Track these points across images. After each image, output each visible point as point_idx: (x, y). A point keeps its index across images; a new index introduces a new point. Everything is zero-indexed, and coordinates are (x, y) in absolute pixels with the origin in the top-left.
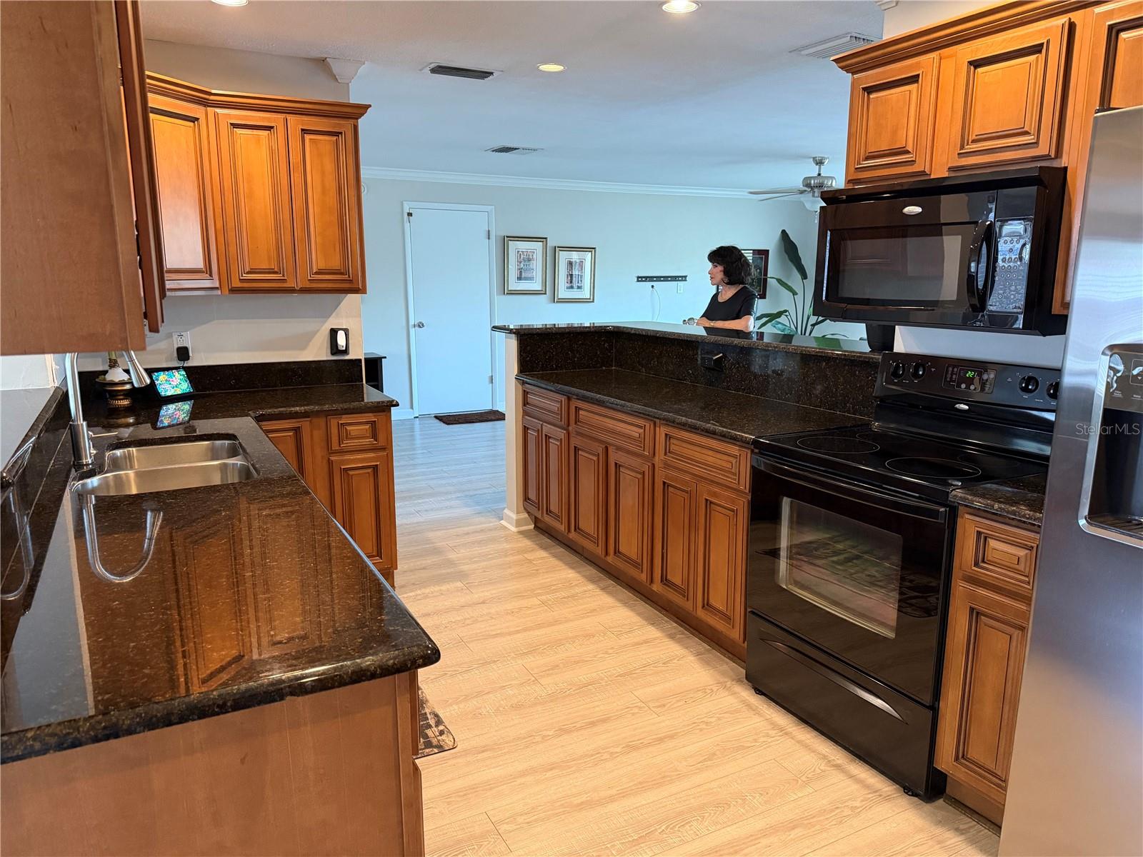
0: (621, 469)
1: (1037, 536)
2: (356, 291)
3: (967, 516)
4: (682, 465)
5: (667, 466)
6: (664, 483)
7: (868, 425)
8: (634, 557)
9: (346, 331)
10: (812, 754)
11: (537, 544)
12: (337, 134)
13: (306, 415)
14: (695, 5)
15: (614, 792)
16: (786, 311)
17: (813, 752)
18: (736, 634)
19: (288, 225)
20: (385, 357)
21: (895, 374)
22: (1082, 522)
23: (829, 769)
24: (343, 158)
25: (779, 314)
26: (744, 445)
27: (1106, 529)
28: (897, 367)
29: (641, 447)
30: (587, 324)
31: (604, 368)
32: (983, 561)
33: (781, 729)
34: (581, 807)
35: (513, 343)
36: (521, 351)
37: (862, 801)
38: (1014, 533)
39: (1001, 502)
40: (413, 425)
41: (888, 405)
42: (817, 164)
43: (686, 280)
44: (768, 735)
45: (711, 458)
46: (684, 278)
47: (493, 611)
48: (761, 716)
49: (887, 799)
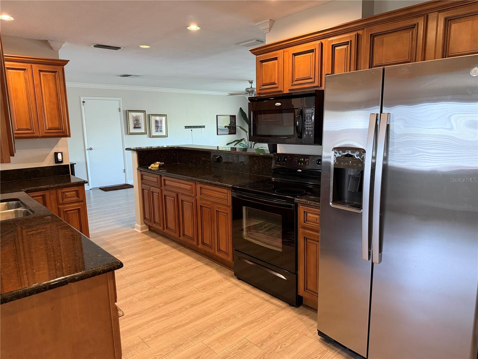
0: (184, 202)
1: (319, 210)
2: (66, 136)
3: (300, 206)
4: (206, 198)
5: (201, 199)
6: (201, 206)
7: (270, 179)
8: (191, 236)
9: (62, 153)
10: (259, 298)
11: (150, 236)
12: (55, 72)
13: (47, 189)
14: (199, 28)
15: (187, 321)
16: (244, 139)
17: (259, 297)
18: (230, 259)
19: (35, 110)
20: (75, 164)
21: (278, 161)
22: (331, 204)
23: (264, 301)
24: (58, 81)
25: (242, 140)
26: (229, 189)
27: (337, 205)
28: (278, 158)
29: (191, 193)
30: (165, 146)
31: (174, 163)
32: (307, 221)
33: (247, 291)
34: (176, 328)
35: (135, 155)
36: (139, 158)
37: (276, 310)
38: (314, 210)
39: (310, 201)
40: (90, 192)
41: (276, 172)
42: (250, 83)
43: (205, 127)
44: (243, 293)
45: (217, 195)
46: (204, 127)
47: (134, 264)
48: (241, 287)
49: (284, 308)
